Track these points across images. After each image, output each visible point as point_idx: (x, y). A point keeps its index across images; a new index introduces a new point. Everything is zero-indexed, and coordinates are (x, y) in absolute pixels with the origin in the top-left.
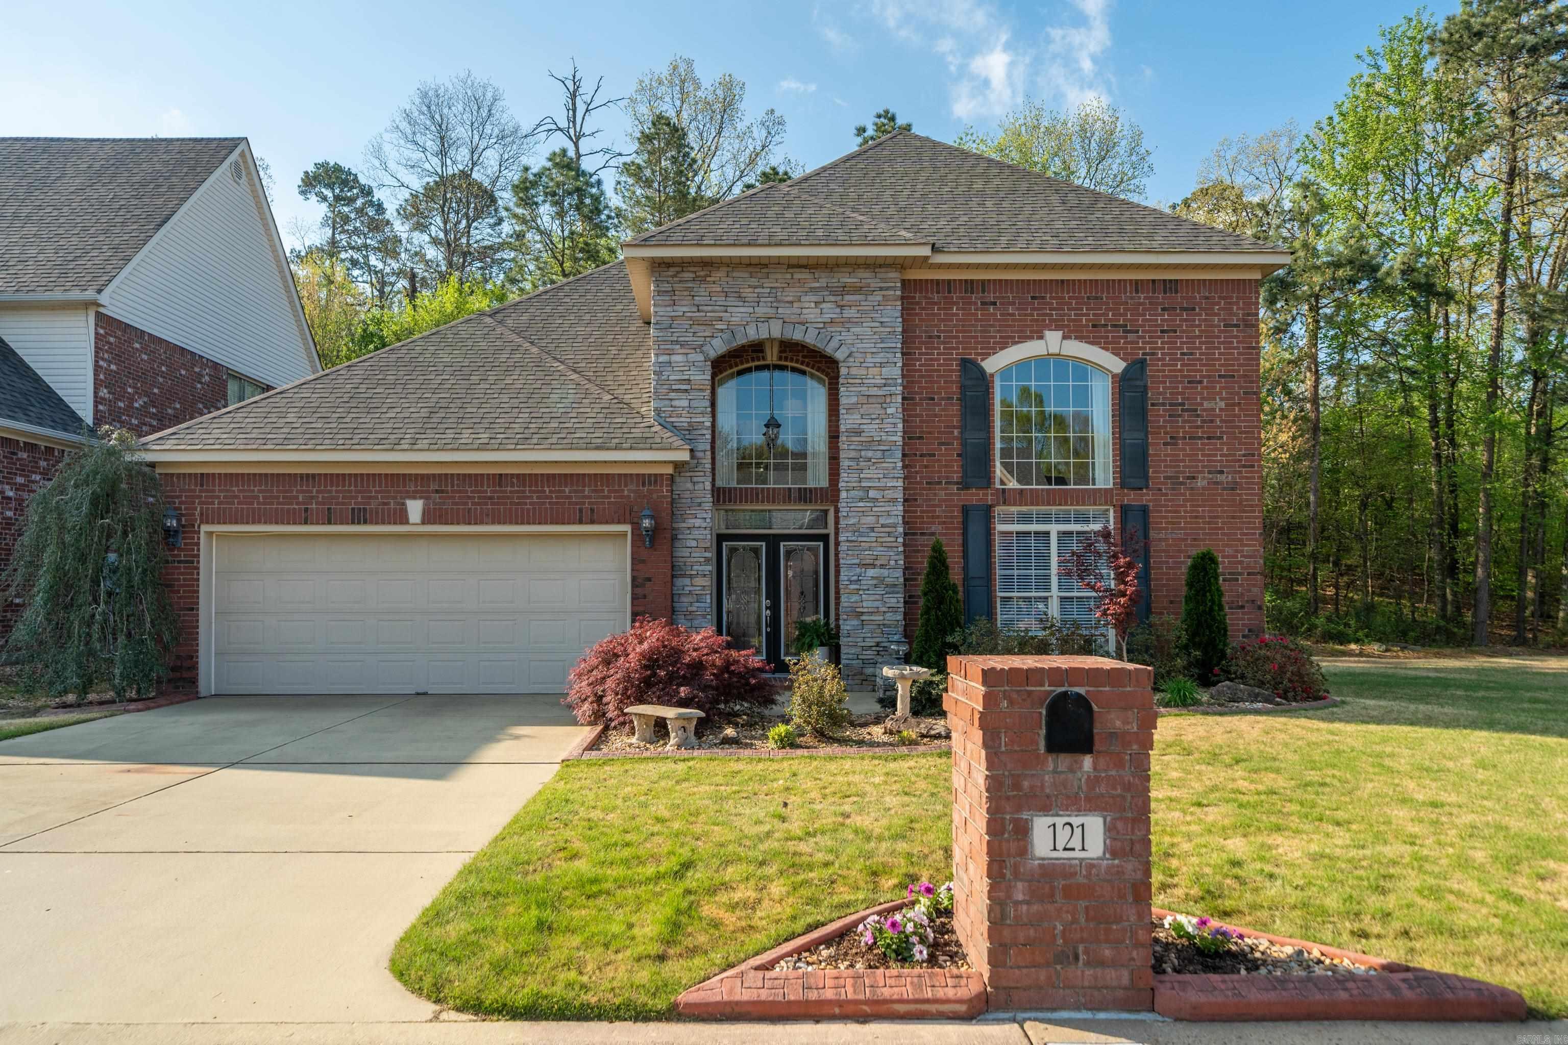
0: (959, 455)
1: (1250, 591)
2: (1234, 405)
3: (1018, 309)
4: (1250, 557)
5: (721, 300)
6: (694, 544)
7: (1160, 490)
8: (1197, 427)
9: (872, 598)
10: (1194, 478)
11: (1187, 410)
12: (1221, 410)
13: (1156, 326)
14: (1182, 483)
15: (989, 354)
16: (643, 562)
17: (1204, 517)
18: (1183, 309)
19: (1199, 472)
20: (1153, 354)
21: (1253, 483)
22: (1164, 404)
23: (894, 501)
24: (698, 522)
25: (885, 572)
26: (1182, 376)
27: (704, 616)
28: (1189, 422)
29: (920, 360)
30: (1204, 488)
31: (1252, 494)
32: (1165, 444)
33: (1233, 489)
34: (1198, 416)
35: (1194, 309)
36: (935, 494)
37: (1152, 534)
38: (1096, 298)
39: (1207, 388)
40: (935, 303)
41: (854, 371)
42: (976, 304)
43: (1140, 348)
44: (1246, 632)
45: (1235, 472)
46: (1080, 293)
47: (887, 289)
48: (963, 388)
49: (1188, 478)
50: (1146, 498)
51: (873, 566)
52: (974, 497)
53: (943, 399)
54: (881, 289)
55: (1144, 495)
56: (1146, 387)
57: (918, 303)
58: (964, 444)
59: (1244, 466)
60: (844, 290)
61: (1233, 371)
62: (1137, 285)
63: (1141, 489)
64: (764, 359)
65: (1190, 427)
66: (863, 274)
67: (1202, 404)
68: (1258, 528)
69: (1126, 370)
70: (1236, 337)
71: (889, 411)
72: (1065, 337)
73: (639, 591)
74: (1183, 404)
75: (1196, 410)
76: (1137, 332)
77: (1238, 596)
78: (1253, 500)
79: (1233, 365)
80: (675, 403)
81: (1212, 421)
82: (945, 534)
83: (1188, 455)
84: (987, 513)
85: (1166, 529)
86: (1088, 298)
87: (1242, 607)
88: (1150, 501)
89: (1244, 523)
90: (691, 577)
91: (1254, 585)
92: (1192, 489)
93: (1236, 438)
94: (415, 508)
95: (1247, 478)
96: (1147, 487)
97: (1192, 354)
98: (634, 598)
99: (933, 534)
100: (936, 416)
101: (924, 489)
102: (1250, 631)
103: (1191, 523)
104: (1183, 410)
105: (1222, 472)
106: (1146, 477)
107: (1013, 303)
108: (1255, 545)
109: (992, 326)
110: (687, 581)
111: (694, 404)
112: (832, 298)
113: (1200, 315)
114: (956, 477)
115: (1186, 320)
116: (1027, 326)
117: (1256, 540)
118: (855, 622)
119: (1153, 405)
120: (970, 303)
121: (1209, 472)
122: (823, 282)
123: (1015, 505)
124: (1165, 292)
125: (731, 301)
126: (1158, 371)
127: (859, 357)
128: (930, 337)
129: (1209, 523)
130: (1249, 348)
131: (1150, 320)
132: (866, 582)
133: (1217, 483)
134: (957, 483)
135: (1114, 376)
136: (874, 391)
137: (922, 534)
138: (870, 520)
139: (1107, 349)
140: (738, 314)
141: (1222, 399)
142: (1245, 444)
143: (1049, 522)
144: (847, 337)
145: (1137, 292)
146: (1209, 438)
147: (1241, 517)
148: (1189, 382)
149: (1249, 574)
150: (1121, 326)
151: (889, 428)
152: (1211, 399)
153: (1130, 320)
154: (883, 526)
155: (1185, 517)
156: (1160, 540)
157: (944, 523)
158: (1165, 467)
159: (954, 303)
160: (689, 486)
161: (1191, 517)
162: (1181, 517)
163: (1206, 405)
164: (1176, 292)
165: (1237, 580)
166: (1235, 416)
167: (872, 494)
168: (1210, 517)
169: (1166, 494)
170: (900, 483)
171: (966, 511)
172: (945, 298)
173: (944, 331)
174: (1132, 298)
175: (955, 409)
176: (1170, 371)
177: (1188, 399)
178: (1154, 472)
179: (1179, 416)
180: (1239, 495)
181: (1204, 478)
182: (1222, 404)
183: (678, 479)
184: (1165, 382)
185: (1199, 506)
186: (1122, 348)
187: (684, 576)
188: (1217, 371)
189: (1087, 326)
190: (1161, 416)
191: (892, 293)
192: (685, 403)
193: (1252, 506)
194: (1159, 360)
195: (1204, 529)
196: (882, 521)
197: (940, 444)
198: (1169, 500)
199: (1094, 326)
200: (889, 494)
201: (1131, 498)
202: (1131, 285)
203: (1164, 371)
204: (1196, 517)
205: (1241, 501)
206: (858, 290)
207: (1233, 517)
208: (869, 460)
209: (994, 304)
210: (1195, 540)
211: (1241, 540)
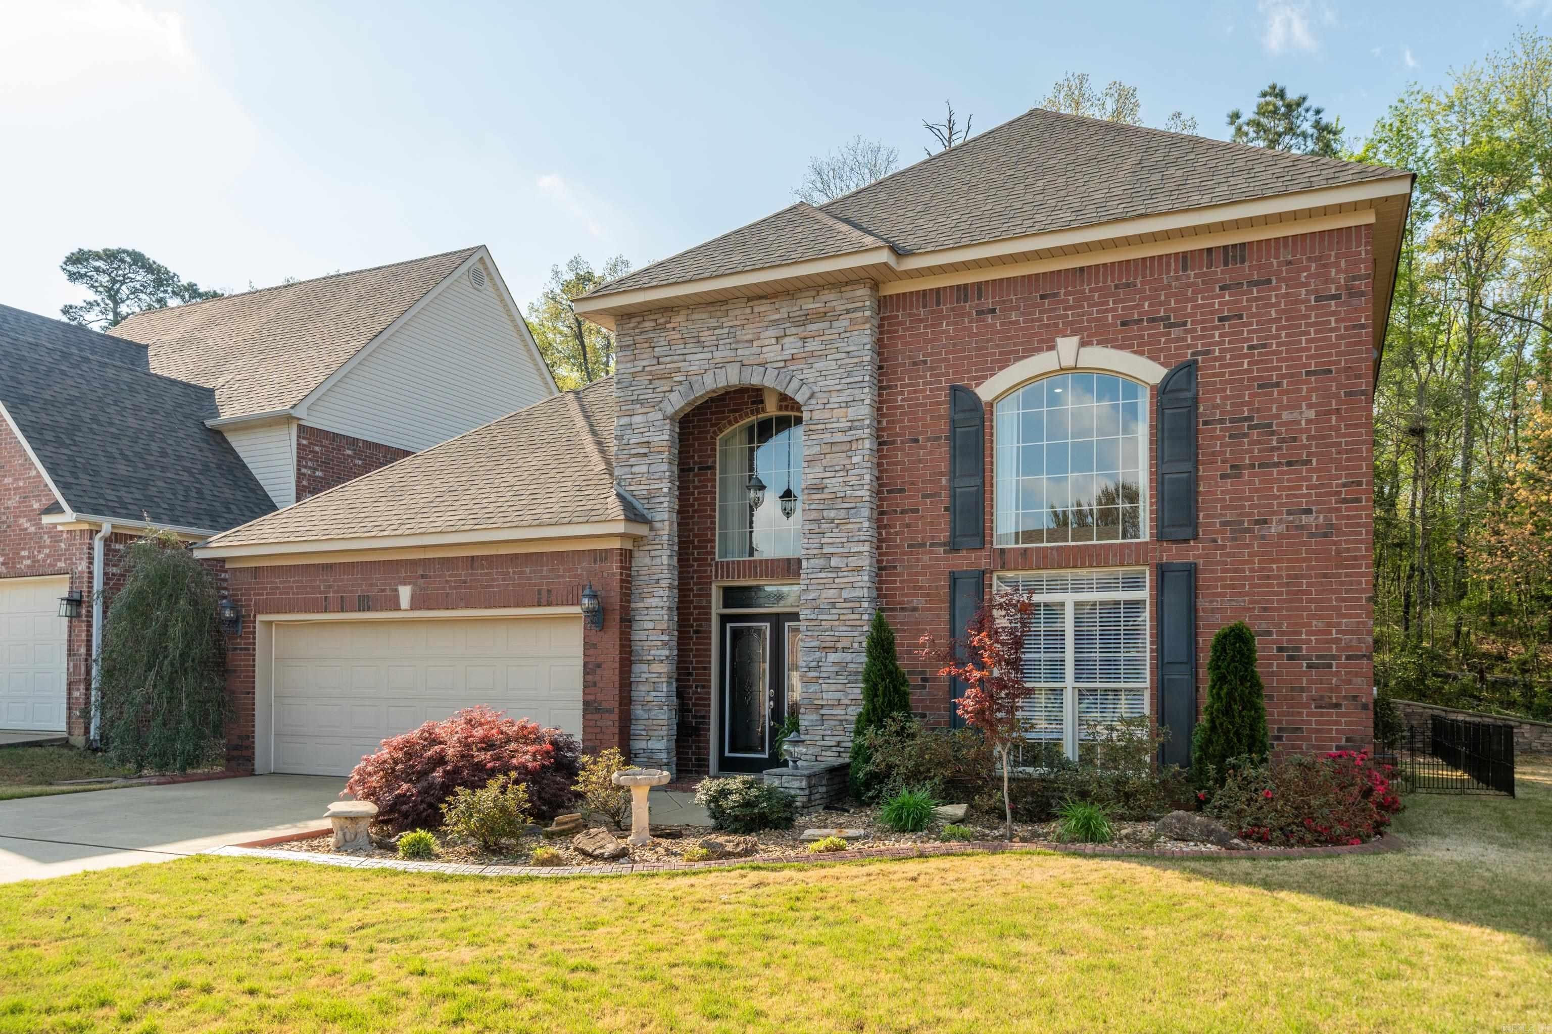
0: (946, 509)
1: (1349, 682)
2: (1330, 412)
3: (1023, 314)
4: (1352, 632)
5: (679, 348)
6: (650, 625)
7: (1215, 541)
8: (1273, 449)
9: (833, 688)
10: (1265, 522)
11: (1256, 427)
12: (1309, 421)
13: (1212, 313)
14: (1248, 530)
15: (985, 378)
16: (594, 646)
17: (1279, 577)
18: (1252, 283)
19: (1274, 513)
20: (1207, 352)
21: (1358, 525)
22: (1222, 421)
23: (858, 569)
24: (655, 602)
25: (848, 657)
26: (1250, 379)
27: (660, 707)
28: (1259, 442)
29: (902, 393)
30: (1280, 536)
31: (1356, 541)
32: (1223, 476)
33: (1325, 535)
34: (1273, 433)
35: (1269, 281)
36: (918, 560)
37: (1202, 603)
38: (1128, 285)
39: (1286, 392)
40: (921, 321)
41: (817, 415)
42: (969, 314)
43: (1188, 347)
44: (1343, 742)
45: (1330, 510)
46: (1105, 281)
47: (855, 310)
48: (954, 425)
49: (1257, 522)
50: (1193, 553)
51: (836, 650)
52: (966, 561)
53: (928, 439)
54: (848, 311)
55: (1194, 548)
56: (1196, 400)
57: (900, 323)
58: (953, 496)
59: (1345, 501)
60: (807, 319)
61: (1330, 363)
62: (1185, 259)
63: (1187, 541)
64: (764, 410)
65: (1260, 451)
66: (829, 296)
67: (1278, 416)
68: (1363, 591)
69: (1167, 380)
70: (1333, 313)
71: (855, 460)
72: (1083, 344)
73: (590, 678)
74: (1250, 419)
75: (1270, 425)
76: (1185, 324)
77: (1331, 690)
78: (1358, 549)
79: (1330, 355)
80: (635, 469)
81: (1295, 439)
82: (930, 609)
83: (1257, 490)
84: (980, 580)
85: (1222, 595)
86: (1116, 287)
87: (1337, 706)
88: (1199, 557)
89: (1343, 583)
90: (649, 662)
91: (1357, 675)
92: (1263, 537)
93: (1332, 460)
94: (405, 593)
95: (1348, 517)
96: (1196, 538)
97: (1264, 346)
98: (586, 686)
99: (915, 609)
100: (920, 461)
101: (904, 553)
102: (1348, 740)
103: (1260, 586)
104: (1250, 427)
105: (1308, 512)
106: (1196, 526)
107: (1017, 308)
108: (1358, 616)
109: (988, 340)
110: (644, 667)
111: (653, 468)
112: (794, 330)
113: (1278, 288)
114: (943, 536)
115: (1256, 299)
116: (1035, 334)
117: (1361, 607)
118: (814, 717)
119: (1206, 423)
120: (963, 315)
121: (1289, 513)
122: (783, 313)
123: (1016, 569)
124: (1226, 264)
125: (691, 348)
126: (1214, 375)
127: (822, 398)
128: (915, 364)
129: (1288, 585)
130: (1354, 327)
131: (1203, 306)
132: (827, 669)
133: (1301, 527)
134: (945, 545)
135: (1153, 387)
136: (839, 437)
137: (902, 609)
138: (831, 594)
139: (1140, 353)
140: (697, 361)
141: (1310, 406)
142: (1347, 468)
143: (1064, 590)
144: (810, 375)
145: (1185, 269)
146: (1289, 464)
147: (1339, 576)
148: (1260, 387)
149: (1348, 658)
150: (1162, 319)
151: (853, 480)
152: (1293, 406)
153: (1174, 310)
154: (846, 600)
155: (1253, 578)
156: (1213, 611)
157: (928, 595)
158: (1223, 508)
159: (947, 317)
160: (647, 561)
161: (1260, 578)
162: (1245, 578)
163: (1286, 416)
164: (1243, 261)
165: (1330, 666)
166: (1331, 428)
167: (834, 562)
168: (1289, 576)
169: (1223, 547)
170: (866, 548)
171: (954, 579)
172: (933, 312)
173: (931, 355)
174: (1177, 278)
175: (943, 451)
176: (1231, 374)
177: (1258, 410)
178: (1207, 516)
179: (1245, 435)
180: (1335, 543)
181: (1280, 521)
182: (1311, 414)
183: (636, 554)
184: (1224, 390)
185: (1273, 561)
186: (1161, 350)
187: (641, 661)
188: (1305, 366)
189: (1114, 324)
190: (1218, 438)
191: (860, 314)
192: (644, 469)
193: (1355, 558)
194: (1216, 359)
195: (1281, 593)
196: (845, 595)
197: (925, 496)
198: (1228, 555)
199: (1123, 324)
200: (854, 562)
201: (1173, 554)
202: (1176, 260)
203: (1223, 374)
204: (1268, 577)
205: (1338, 552)
206: (823, 316)
207: (1325, 576)
208: (832, 521)
209: (993, 311)
210: (1265, 609)
211: (1337, 609)
